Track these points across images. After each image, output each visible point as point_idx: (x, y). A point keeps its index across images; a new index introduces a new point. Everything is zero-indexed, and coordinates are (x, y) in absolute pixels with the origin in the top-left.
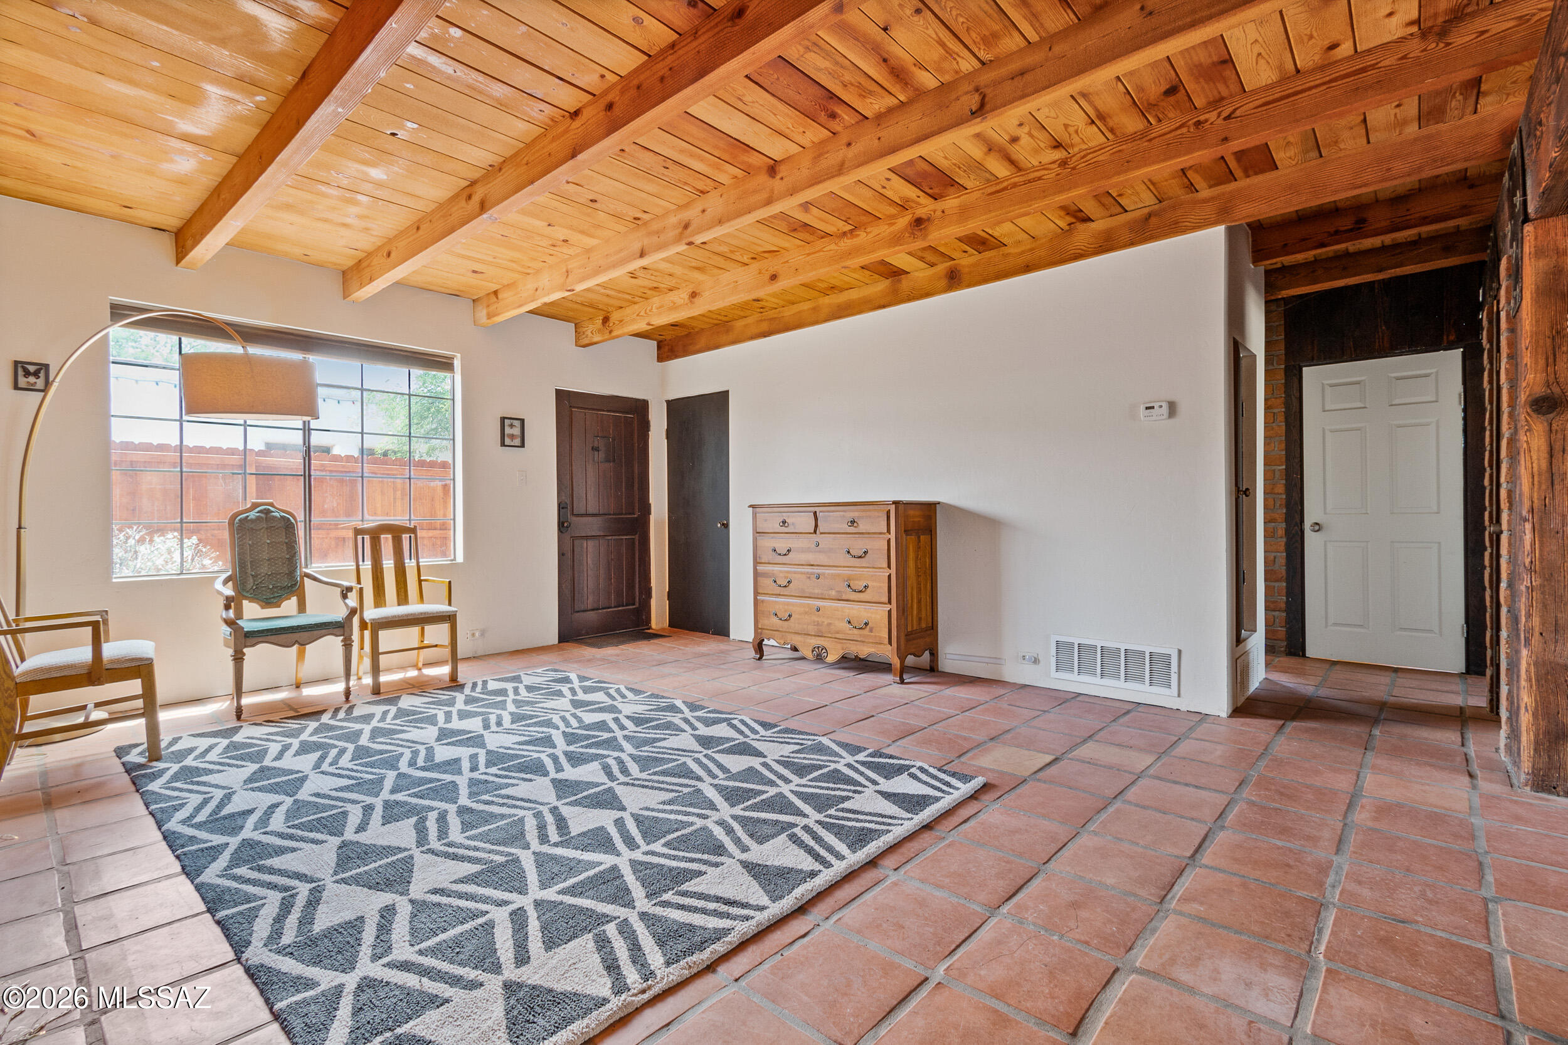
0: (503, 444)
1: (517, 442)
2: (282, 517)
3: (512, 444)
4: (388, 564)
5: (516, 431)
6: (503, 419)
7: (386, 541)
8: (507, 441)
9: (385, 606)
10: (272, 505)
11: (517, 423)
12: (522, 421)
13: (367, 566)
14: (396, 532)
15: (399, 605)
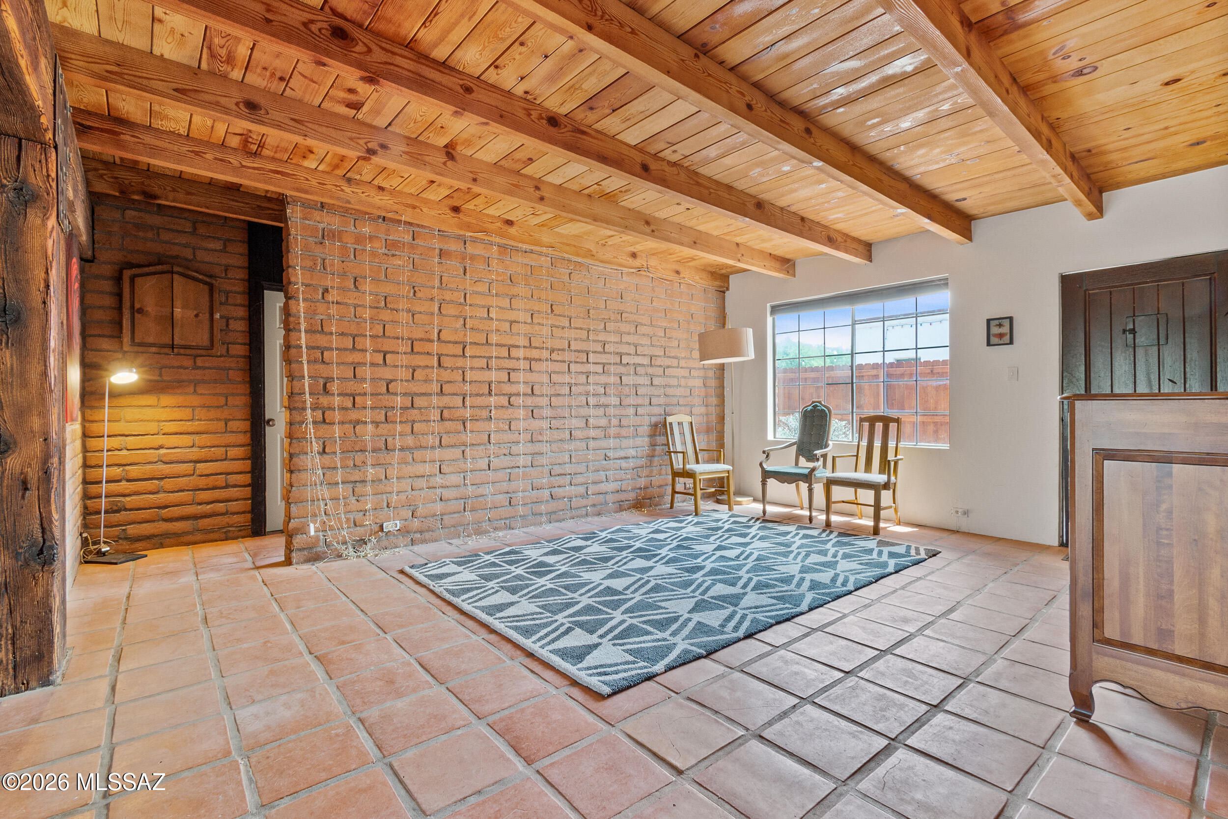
0: (989, 344)
1: (1007, 339)
2: (822, 410)
3: (1002, 342)
4: (877, 444)
5: (1006, 329)
6: (989, 321)
7: (879, 426)
8: (994, 340)
9: (871, 472)
10: (820, 402)
11: (1006, 323)
12: (1011, 319)
13: (864, 443)
14: (886, 421)
15: (879, 473)
